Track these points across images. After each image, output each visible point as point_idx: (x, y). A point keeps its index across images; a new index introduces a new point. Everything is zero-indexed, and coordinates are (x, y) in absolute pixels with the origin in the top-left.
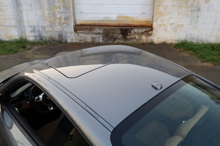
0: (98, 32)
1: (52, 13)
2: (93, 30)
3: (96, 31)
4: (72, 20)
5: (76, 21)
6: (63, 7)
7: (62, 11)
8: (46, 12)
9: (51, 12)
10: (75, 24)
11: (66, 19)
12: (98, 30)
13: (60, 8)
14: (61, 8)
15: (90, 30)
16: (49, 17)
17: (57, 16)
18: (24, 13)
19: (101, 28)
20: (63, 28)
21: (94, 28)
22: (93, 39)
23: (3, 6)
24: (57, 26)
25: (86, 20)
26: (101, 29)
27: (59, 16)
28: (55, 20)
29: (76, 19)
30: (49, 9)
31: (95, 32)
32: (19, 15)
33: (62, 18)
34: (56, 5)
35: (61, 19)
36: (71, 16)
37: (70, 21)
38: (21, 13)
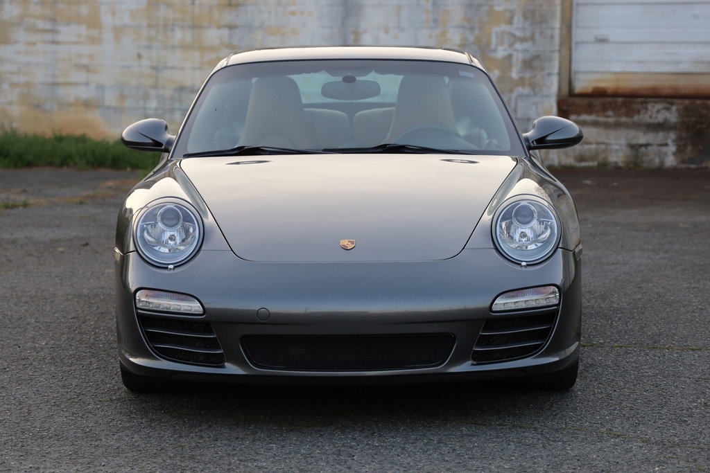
0: (660, 118)
1: (478, 42)
2: (638, 112)
3: (651, 117)
4: (556, 70)
5: (573, 77)
6: (525, 17)
7: (518, 34)
9: (471, 38)
10: (565, 90)
11: (528, 64)
12: (658, 111)
13: (510, 22)
14: (515, 20)
15: (623, 110)
17: (495, 51)
18: (367, 39)
19: (672, 104)
21: (642, 103)
22: (637, 151)
23: (293, 13)
25: (615, 73)
26: (674, 108)
27: (501, 53)
29: (575, 67)
30: (466, 24)
31: (645, 117)
33: (514, 61)
34: (498, 9)
35: (510, 65)
36: (553, 51)
37: (546, 71)
38: (357, 40)
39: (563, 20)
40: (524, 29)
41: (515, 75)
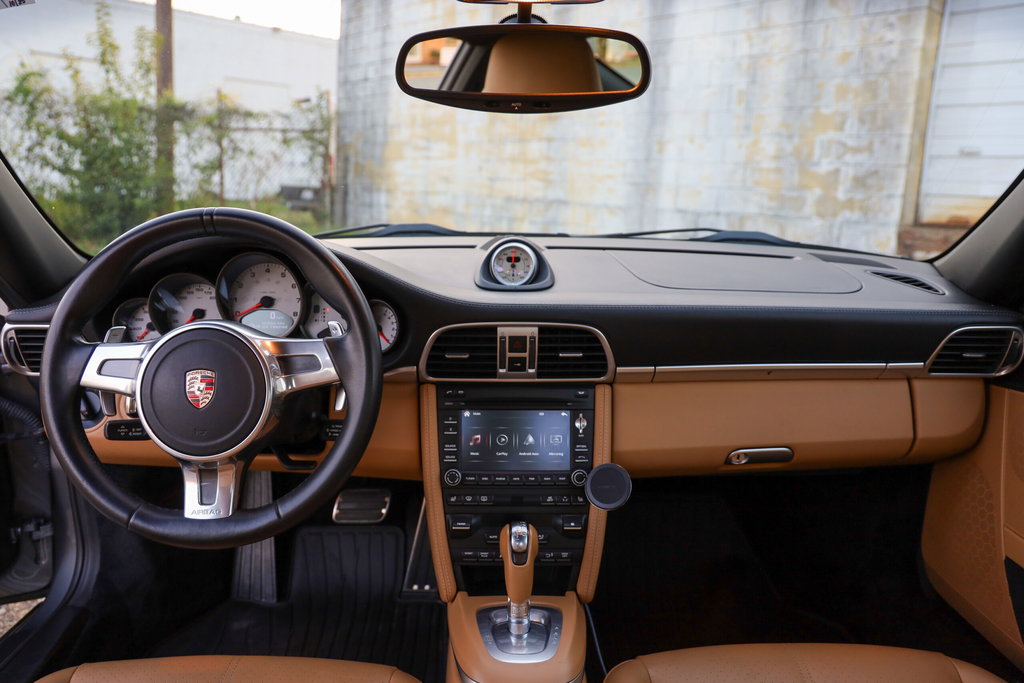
1: (797, 152)
4: (900, 191)
5: (922, 200)
6: (862, 121)
7: (851, 143)
8: (769, 146)
9: (789, 147)
10: (910, 218)
11: (860, 182)
13: (841, 128)
14: (848, 126)
16: (778, 170)
17: (817, 164)
18: (671, 150)
20: (835, 232)
24: (808, 218)
27: (825, 167)
28: (802, 187)
29: (925, 187)
30: (783, 131)
32: (647, 160)
33: (842, 177)
34: (825, 111)
35: (837, 181)
36: (899, 166)
37: (885, 192)
38: (661, 151)
39: (916, 124)
40: (859, 137)
41: (841, 194)
